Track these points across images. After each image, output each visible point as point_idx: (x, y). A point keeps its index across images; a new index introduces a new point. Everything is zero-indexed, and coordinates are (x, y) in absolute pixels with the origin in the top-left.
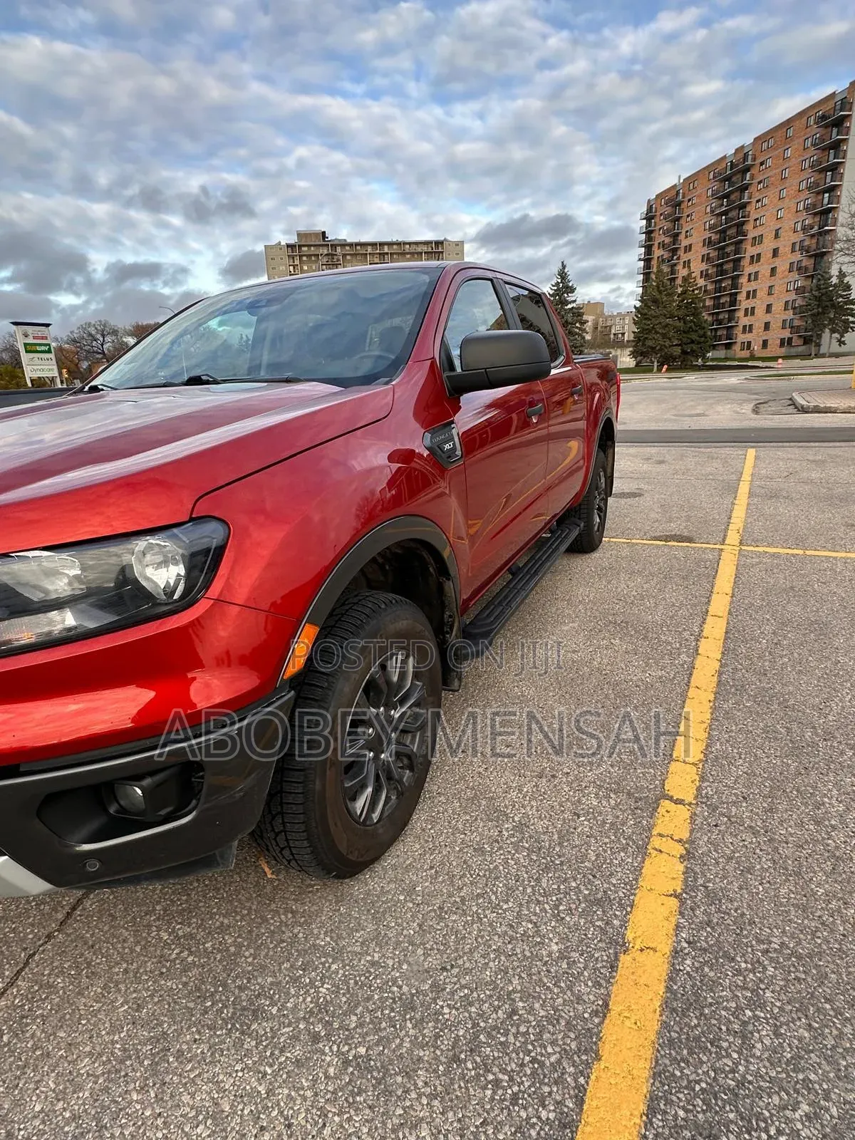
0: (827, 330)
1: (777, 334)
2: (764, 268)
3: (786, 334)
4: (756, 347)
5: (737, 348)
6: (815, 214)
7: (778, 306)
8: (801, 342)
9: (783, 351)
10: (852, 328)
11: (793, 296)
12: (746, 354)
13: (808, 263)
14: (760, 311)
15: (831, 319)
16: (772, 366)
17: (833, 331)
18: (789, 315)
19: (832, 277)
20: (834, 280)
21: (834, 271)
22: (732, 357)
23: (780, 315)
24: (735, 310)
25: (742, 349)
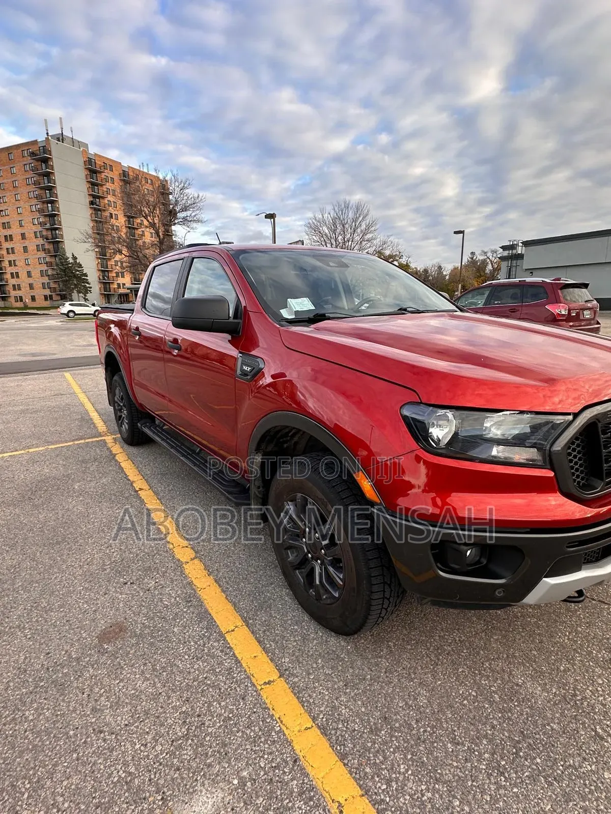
0: (75, 291)
1: (40, 293)
2: (17, 245)
3: (47, 292)
4: (28, 300)
5: (12, 300)
6: (46, 216)
7: (36, 273)
8: (59, 298)
9: (48, 304)
10: (90, 291)
11: (44, 268)
12: (20, 304)
13: (51, 247)
14: (23, 275)
15: (75, 285)
16: (47, 313)
17: (79, 292)
18: (46, 280)
19: (68, 258)
20: (71, 260)
21: (69, 255)
22: (10, 306)
23: (38, 280)
24: (3, 273)
25: (17, 301)
